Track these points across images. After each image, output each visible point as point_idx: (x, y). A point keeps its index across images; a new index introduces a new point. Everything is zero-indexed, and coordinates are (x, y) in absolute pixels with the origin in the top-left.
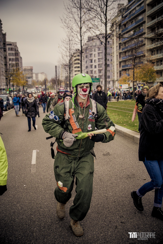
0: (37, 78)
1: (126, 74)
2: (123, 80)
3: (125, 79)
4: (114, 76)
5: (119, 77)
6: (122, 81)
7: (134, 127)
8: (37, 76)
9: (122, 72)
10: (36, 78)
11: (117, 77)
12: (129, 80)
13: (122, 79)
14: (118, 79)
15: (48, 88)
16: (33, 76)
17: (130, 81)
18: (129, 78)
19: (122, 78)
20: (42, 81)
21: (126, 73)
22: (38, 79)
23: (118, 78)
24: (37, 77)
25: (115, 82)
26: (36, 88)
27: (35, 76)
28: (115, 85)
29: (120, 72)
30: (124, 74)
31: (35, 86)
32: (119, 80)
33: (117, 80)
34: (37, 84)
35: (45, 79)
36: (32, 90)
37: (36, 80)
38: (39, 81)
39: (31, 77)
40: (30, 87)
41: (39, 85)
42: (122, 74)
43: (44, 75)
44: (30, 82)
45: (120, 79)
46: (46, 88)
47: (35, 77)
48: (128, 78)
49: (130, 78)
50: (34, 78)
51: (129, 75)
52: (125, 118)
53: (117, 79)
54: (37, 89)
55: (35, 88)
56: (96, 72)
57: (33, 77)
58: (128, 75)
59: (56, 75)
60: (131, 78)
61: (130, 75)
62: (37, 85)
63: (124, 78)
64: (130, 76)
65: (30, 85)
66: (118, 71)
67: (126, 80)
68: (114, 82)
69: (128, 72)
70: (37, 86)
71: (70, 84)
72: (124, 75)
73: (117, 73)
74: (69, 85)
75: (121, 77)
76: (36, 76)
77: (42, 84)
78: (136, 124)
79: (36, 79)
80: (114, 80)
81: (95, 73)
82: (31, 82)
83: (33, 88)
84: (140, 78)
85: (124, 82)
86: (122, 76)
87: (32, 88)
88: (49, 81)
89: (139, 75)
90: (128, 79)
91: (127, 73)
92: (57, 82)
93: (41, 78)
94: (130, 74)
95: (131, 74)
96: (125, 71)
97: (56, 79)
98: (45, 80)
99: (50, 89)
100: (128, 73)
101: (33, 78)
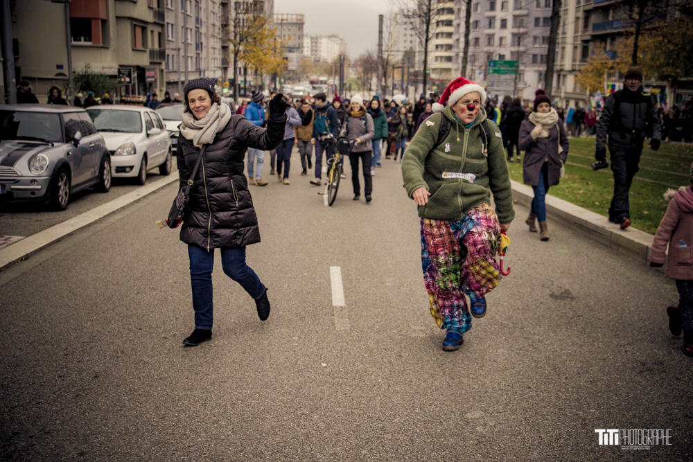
0: (314, 52)
1: (603, 52)
2: (593, 71)
3: (599, 66)
4: (563, 58)
5: (581, 61)
6: (590, 75)
7: (640, 219)
8: (314, 44)
9: (591, 46)
10: (312, 50)
11: (574, 60)
12: (612, 71)
13: (590, 69)
14: (574, 68)
15: (348, 86)
16: (302, 44)
17: (617, 75)
18: (615, 65)
19: (591, 64)
20: (330, 61)
21: (605, 48)
22: (319, 53)
23: (578, 63)
24: (315, 50)
25: (564, 76)
26: (312, 82)
27: (309, 44)
28: (564, 84)
29: (585, 45)
30: (597, 51)
31: (308, 77)
32: (580, 71)
33: (573, 70)
34: (314, 69)
35: (340, 56)
36: (297, 88)
37: (313, 59)
38: (322, 60)
39: (299, 48)
40: (294, 77)
41: (322, 75)
42: (593, 52)
43: (339, 42)
44: (294, 61)
45: (582, 68)
46: (344, 85)
47: (309, 49)
48: (609, 66)
49: (618, 64)
50: (307, 52)
51: (614, 55)
52: (606, 190)
53: (573, 65)
54: (315, 85)
55: (308, 82)
56: (504, 42)
57: (303, 47)
58: (610, 53)
59: (380, 45)
60: (620, 66)
61: (619, 55)
62: (316, 73)
63: (597, 64)
64: (618, 60)
65: (293, 71)
66: (579, 42)
67: (601, 72)
68: (561, 77)
69: (611, 44)
70: (314, 77)
71: (425, 75)
72: (599, 55)
73: (575, 47)
74: (421, 78)
75: (588, 59)
76: (312, 46)
77: (329, 72)
78: (646, 212)
79: (312, 55)
80: (562, 70)
81: (501, 44)
82: (298, 62)
83: (301, 83)
84: (651, 67)
85: (597, 78)
86: (591, 59)
87: (299, 81)
88: (352, 62)
89: (649, 56)
90: (612, 68)
91: (608, 48)
92: (383, 66)
93: (329, 52)
94: (619, 51)
95: (622, 52)
96: (601, 42)
97: (380, 57)
98: (342, 58)
99: (354, 86)
100: (611, 51)
101: (302, 52)
